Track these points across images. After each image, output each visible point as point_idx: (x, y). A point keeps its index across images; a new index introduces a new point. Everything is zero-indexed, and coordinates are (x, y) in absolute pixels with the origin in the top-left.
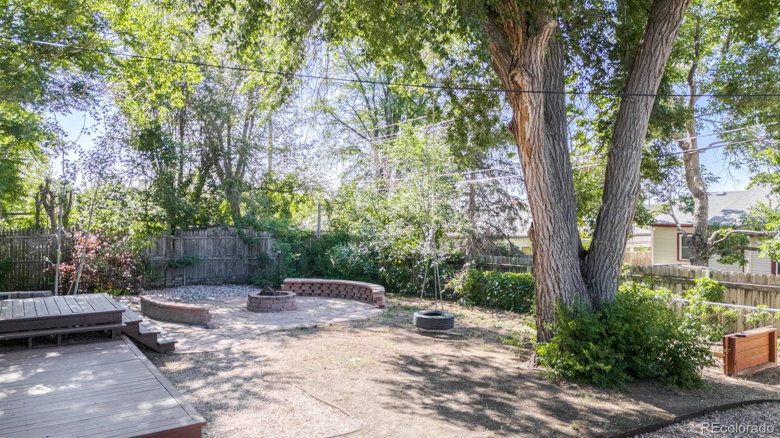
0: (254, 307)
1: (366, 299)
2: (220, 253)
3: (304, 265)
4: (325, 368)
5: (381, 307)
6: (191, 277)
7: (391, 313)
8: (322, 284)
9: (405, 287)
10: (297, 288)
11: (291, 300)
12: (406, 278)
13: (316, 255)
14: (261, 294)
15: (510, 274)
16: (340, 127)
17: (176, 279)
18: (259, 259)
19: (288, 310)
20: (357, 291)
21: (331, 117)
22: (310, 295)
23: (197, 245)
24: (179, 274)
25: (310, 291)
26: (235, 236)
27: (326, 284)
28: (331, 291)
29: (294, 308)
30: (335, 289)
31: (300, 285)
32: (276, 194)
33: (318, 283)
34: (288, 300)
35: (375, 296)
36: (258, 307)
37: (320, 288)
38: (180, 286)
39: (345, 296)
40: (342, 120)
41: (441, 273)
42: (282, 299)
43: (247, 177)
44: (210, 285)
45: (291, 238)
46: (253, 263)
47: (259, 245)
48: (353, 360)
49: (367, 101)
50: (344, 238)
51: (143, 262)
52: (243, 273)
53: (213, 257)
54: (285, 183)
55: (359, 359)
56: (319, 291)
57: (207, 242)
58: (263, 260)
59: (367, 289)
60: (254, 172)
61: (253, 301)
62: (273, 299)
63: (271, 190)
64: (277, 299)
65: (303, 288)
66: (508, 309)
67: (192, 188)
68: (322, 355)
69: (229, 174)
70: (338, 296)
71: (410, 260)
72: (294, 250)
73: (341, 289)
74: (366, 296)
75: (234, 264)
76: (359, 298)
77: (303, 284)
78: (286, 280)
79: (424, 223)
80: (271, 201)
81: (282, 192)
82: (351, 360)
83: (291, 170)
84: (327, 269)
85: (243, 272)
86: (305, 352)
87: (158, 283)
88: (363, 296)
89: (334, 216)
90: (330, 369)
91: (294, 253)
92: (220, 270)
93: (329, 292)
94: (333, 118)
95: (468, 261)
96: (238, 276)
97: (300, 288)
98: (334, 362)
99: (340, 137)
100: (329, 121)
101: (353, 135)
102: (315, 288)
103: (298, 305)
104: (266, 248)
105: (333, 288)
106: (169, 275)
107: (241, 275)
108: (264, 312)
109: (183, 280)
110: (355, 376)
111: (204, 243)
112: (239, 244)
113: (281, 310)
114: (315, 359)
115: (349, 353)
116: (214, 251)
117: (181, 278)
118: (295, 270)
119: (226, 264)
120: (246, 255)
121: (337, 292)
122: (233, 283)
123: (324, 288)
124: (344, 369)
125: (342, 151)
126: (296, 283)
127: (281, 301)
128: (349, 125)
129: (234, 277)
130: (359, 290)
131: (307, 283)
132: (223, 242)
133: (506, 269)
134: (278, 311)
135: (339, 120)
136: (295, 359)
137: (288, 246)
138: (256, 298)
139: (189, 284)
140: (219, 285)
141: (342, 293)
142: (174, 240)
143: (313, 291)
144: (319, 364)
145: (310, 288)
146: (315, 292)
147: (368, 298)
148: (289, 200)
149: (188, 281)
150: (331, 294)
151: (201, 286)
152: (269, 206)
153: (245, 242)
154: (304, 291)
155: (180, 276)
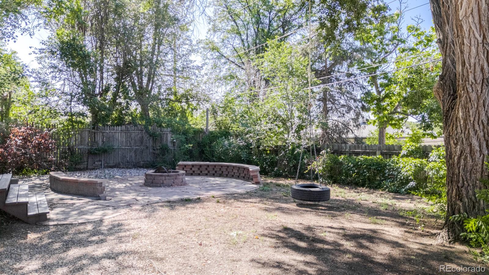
0: (150, 183)
1: (244, 177)
2: (130, 143)
3: (196, 153)
4: (201, 245)
5: (257, 183)
6: (108, 162)
7: (266, 188)
8: (208, 166)
9: (273, 170)
10: (189, 169)
11: (181, 177)
12: (273, 164)
13: (204, 146)
14: (155, 172)
15: (361, 158)
16: (223, 60)
17: (96, 163)
18: (161, 149)
19: (178, 185)
20: (236, 171)
21: (217, 54)
22: (199, 175)
23: (113, 136)
24: (98, 159)
25: (199, 172)
26: (142, 130)
27: (212, 165)
28: (216, 172)
29: (184, 184)
30: (218, 170)
31: (191, 167)
32: (177, 103)
33: (205, 165)
34: (178, 177)
35: (252, 174)
36: (152, 183)
37: (206, 169)
38: (99, 169)
39: (227, 175)
40: (225, 55)
41: (303, 158)
42: (172, 176)
43: (155, 91)
44: (123, 168)
45: (185, 133)
46: (158, 152)
47: (161, 138)
48: (234, 234)
49: (243, 41)
50: (226, 134)
51: (69, 149)
52: (149, 160)
53: (125, 146)
54: (183, 96)
55: (240, 232)
56: (206, 172)
57: (121, 135)
58: (164, 150)
59: (244, 168)
60: (160, 87)
61: (149, 177)
62: (165, 176)
63: (172, 101)
64: (168, 176)
65: (193, 169)
66: (363, 186)
67: (110, 95)
68: (200, 227)
69: (141, 87)
70: (221, 176)
71: (276, 150)
72: (188, 141)
73: (224, 169)
74: (243, 175)
75: (142, 152)
76: (238, 176)
77: (193, 166)
78: (180, 163)
79: (288, 120)
80: (173, 109)
81: (181, 102)
82: (232, 234)
83: (188, 86)
84: (213, 156)
85: (149, 158)
86: (182, 224)
87: (82, 166)
88: (241, 175)
89: (219, 119)
90: (206, 245)
91: (187, 144)
92: (131, 157)
93: (214, 172)
94: (219, 54)
95: (324, 149)
96: (145, 161)
97: (191, 169)
98: (212, 236)
99: (223, 68)
100: (215, 57)
101: (233, 66)
102: (203, 169)
103: (187, 182)
104: (167, 140)
105: (217, 169)
106: (90, 160)
107: (148, 161)
108: (157, 187)
109: (101, 164)
110: (236, 256)
111: (118, 136)
112: (146, 137)
113: (172, 185)
114: (192, 232)
115: (228, 225)
116: (126, 142)
117: (100, 163)
118: (189, 157)
119: (135, 152)
120: (150, 146)
121: (220, 172)
122: (141, 167)
123: (210, 169)
124: (223, 245)
125: (225, 78)
126: (189, 165)
127: (172, 177)
128: (231, 59)
129: (142, 163)
130: (238, 170)
131: (196, 165)
132: (133, 135)
133: (357, 154)
134: (170, 186)
135: (223, 55)
136: (170, 232)
137: (183, 138)
138: (151, 175)
139: (105, 167)
140: (130, 168)
141: (224, 173)
142: (95, 133)
143: (201, 172)
144: (194, 239)
145: (199, 169)
146: (203, 172)
147: (246, 177)
148: (186, 108)
149: (106, 165)
150: (216, 174)
151: (115, 169)
152: (171, 112)
153: (150, 136)
154: (194, 171)
155: (100, 161)
